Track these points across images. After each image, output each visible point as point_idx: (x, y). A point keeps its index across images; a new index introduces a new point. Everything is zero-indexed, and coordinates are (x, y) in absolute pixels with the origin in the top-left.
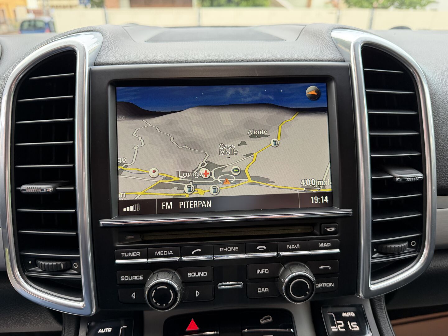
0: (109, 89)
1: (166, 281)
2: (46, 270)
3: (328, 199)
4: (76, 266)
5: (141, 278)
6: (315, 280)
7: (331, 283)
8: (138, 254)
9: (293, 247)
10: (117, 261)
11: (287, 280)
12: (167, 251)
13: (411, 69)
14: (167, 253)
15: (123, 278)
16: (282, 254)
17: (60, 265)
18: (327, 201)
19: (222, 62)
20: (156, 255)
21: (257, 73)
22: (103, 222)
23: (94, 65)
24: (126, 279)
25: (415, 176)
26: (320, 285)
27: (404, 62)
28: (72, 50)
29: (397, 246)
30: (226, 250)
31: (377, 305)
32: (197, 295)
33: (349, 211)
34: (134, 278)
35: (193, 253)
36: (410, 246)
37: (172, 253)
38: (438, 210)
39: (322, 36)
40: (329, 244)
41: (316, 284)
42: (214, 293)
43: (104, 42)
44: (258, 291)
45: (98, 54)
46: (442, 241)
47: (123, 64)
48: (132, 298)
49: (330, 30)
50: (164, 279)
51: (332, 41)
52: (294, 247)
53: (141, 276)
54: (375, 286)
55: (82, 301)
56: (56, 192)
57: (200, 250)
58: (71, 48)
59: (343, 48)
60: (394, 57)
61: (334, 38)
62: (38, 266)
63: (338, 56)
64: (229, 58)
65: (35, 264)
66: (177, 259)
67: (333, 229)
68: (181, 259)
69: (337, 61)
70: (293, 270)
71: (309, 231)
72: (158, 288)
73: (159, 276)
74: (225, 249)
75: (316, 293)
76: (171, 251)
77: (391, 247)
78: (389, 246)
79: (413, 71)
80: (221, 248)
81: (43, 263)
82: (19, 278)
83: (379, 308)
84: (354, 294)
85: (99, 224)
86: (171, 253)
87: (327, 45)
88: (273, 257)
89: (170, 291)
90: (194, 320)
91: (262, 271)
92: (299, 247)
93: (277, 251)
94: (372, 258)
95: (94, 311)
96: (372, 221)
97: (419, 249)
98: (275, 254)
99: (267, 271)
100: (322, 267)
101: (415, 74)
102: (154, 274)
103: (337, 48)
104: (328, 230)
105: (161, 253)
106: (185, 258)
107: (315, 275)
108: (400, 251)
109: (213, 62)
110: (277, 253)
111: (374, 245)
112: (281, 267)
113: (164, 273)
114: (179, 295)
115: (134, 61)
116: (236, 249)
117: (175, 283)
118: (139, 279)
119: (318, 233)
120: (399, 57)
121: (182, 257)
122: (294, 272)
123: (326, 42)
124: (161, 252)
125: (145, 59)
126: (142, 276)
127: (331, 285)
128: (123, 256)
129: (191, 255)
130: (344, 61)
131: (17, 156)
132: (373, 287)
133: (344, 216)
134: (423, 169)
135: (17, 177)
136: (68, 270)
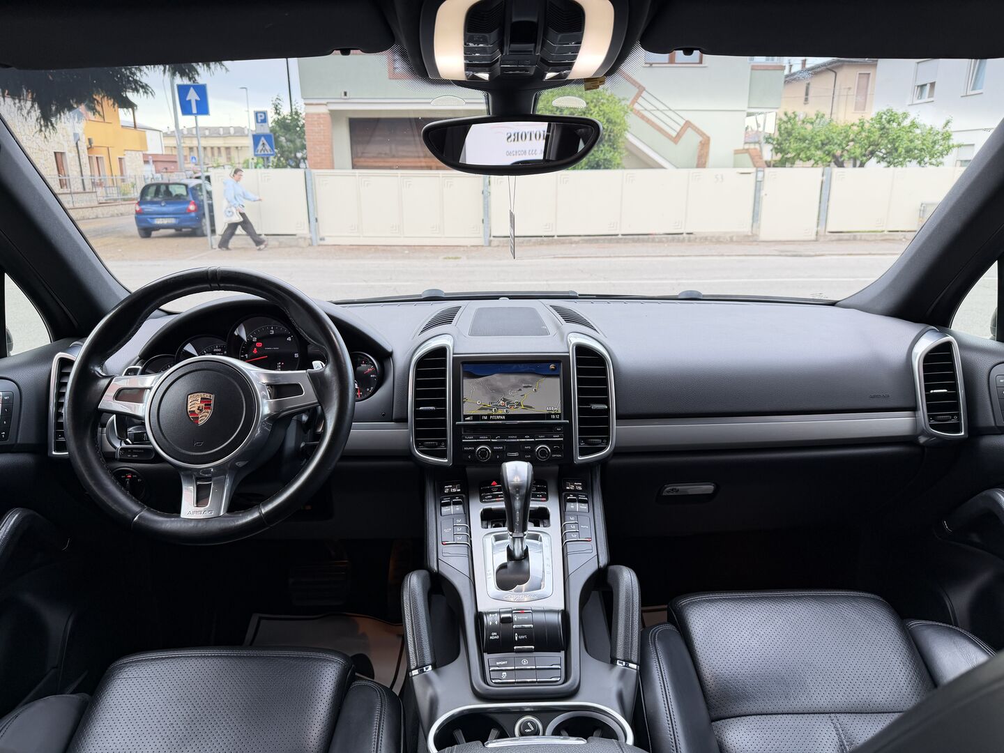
0: (462, 365)
2: (429, 446)
3: (559, 415)
4: (445, 444)
8: (472, 437)
9: (542, 436)
10: (463, 441)
15: (465, 448)
17: (437, 443)
20: (479, 438)
22: (457, 423)
23: (454, 354)
25: (603, 407)
26: (554, 455)
30: (510, 437)
32: (498, 458)
34: (470, 447)
36: (601, 441)
40: (558, 436)
43: (454, 341)
45: (455, 348)
47: (466, 354)
49: (568, 334)
53: (473, 447)
55: (447, 459)
56: (436, 410)
58: (444, 345)
61: (567, 339)
65: (424, 444)
69: (563, 353)
71: (549, 430)
72: (482, 450)
81: (427, 443)
82: (416, 450)
86: (486, 437)
93: (534, 439)
94: (580, 445)
95: (452, 463)
96: (579, 427)
97: (607, 443)
100: (555, 446)
104: (558, 429)
108: (596, 443)
111: (581, 439)
116: (517, 437)
119: (554, 431)
121: (492, 440)
124: (482, 437)
127: (560, 456)
128: (466, 438)
130: (567, 353)
131: (417, 394)
132: (581, 458)
133: (567, 423)
134: (608, 405)
135: (417, 404)
136: (439, 445)
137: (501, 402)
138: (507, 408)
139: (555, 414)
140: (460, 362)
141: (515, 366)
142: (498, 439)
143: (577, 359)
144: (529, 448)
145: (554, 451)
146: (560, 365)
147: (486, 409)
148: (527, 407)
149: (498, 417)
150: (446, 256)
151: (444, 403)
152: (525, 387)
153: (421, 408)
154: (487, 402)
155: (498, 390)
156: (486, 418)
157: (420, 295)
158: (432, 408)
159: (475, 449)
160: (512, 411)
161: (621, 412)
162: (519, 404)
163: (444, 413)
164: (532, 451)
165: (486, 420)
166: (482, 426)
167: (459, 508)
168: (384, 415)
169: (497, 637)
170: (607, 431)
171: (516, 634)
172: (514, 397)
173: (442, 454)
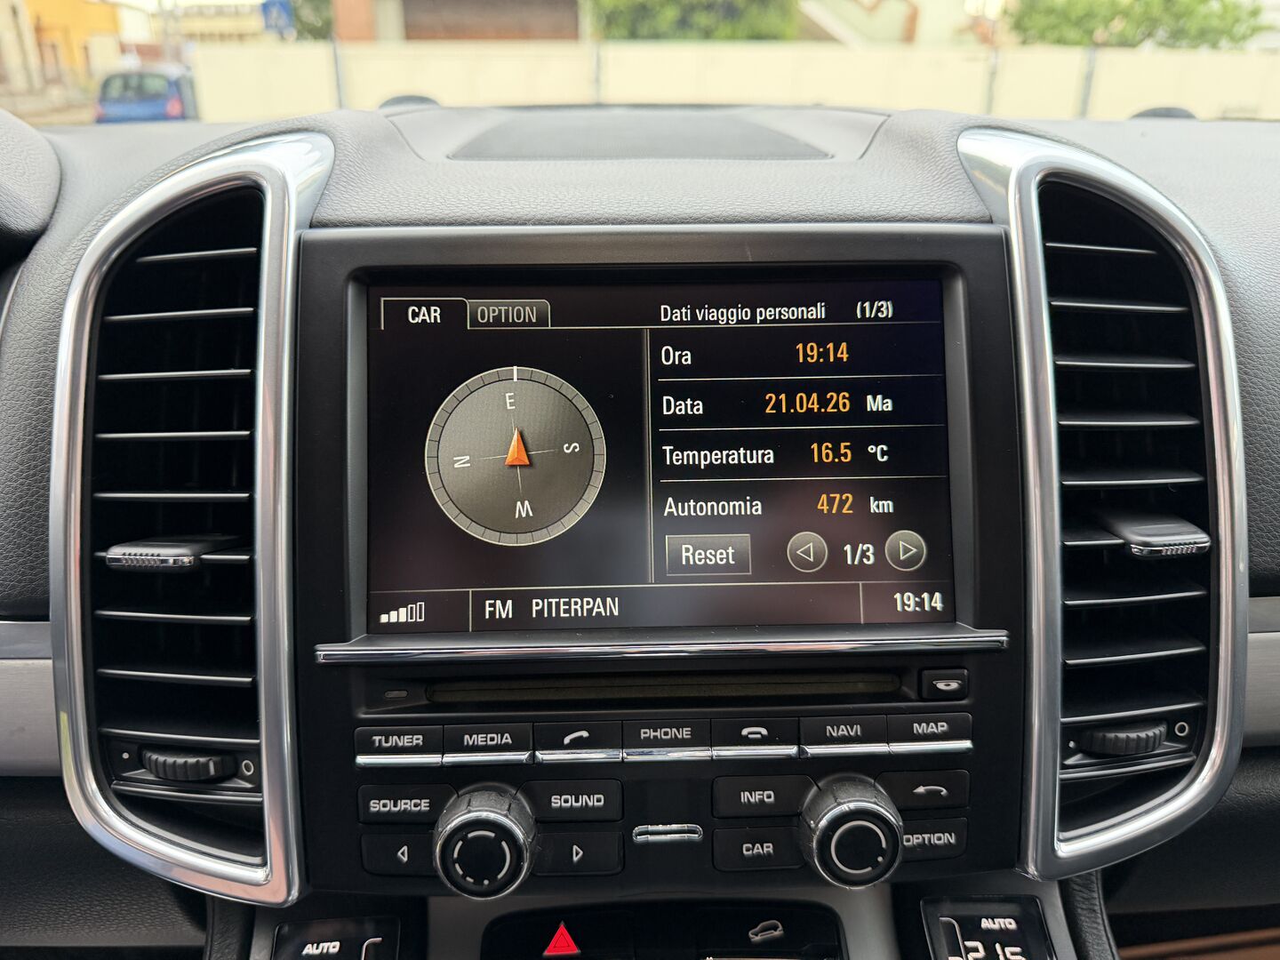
0: (351, 292)
1: (492, 816)
2: (168, 777)
3: (944, 601)
4: (249, 771)
5: (424, 805)
6: (901, 824)
7: (947, 834)
8: (418, 740)
9: (843, 731)
10: (362, 760)
11: (823, 823)
12: (495, 735)
13: (1179, 244)
14: (497, 739)
15: (376, 806)
16: (813, 750)
17: (206, 765)
18: (939, 606)
19: (654, 222)
20: (466, 743)
21: (749, 253)
22: (325, 651)
23: (312, 226)
24: (382, 809)
25: (1187, 542)
26: (915, 840)
27: (1162, 226)
28: (253, 184)
29: (1133, 735)
30: (657, 736)
31: (1078, 899)
32: (575, 859)
33: (1001, 636)
34: (405, 805)
35: (567, 740)
36: (1171, 736)
37: (510, 741)
38: (1251, 636)
39: (931, 149)
40: (943, 726)
41: (905, 837)
42: (622, 854)
43: (337, 162)
44: (745, 852)
45: (323, 194)
46: (1263, 723)
47: (387, 225)
48: (400, 861)
49: (955, 133)
50: (486, 811)
51: (958, 163)
52: (847, 734)
53: (423, 801)
54: (1070, 847)
55: (264, 864)
56: (200, 567)
57: (585, 734)
58: (251, 179)
59: (990, 183)
60: (1133, 211)
61: (964, 154)
62: (148, 767)
63: (973, 208)
64: (675, 212)
65: (139, 762)
66: (523, 756)
67: (954, 685)
68: (533, 756)
69: (970, 221)
70: (842, 796)
71: (889, 688)
72: (470, 835)
73: (473, 803)
74: (655, 734)
75: (905, 862)
76: (507, 735)
77: (1116, 736)
78: (1112, 735)
79: (1183, 249)
80: (642, 731)
81: (161, 759)
82: (95, 797)
83: (1086, 909)
84: (1013, 866)
85: (314, 657)
86: (507, 739)
87: (944, 175)
88: (788, 760)
89: (504, 844)
90: (568, 928)
91: (756, 797)
92: (859, 733)
93: (799, 744)
94: (1064, 767)
95: (295, 893)
96: (1065, 665)
97: (1198, 744)
98: (792, 750)
99: (769, 797)
100: (921, 790)
101: (1189, 259)
102: (458, 797)
103: (972, 182)
104: (941, 686)
105: (479, 739)
106: (544, 756)
107: (902, 811)
108: (1143, 750)
109: (630, 222)
110: (799, 747)
111: (1069, 732)
112: (807, 788)
113: (486, 795)
114: (527, 855)
115: (419, 217)
116: (685, 733)
117: (514, 823)
118: (418, 808)
119: (913, 695)
120: (1144, 212)
121: (537, 753)
122: (842, 801)
123: (943, 167)
124: (480, 736)
125: (446, 212)
126: (428, 801)
127: (947, 838)
128: (377, 744)
129: (562, 747)
130: (990, 221)
131: (101, 466)
132: (1068, 845)
134: (1208, 523)
135: (101, 525)
140: (343, 271)
142: (578, 744)
143: (1048, 253)
145: (917, 814)
146: (947, 291)
153: (118, 553)
156: (505, 615)
159: (437, 808)
163: (239, 586)
170: (1200, 676)
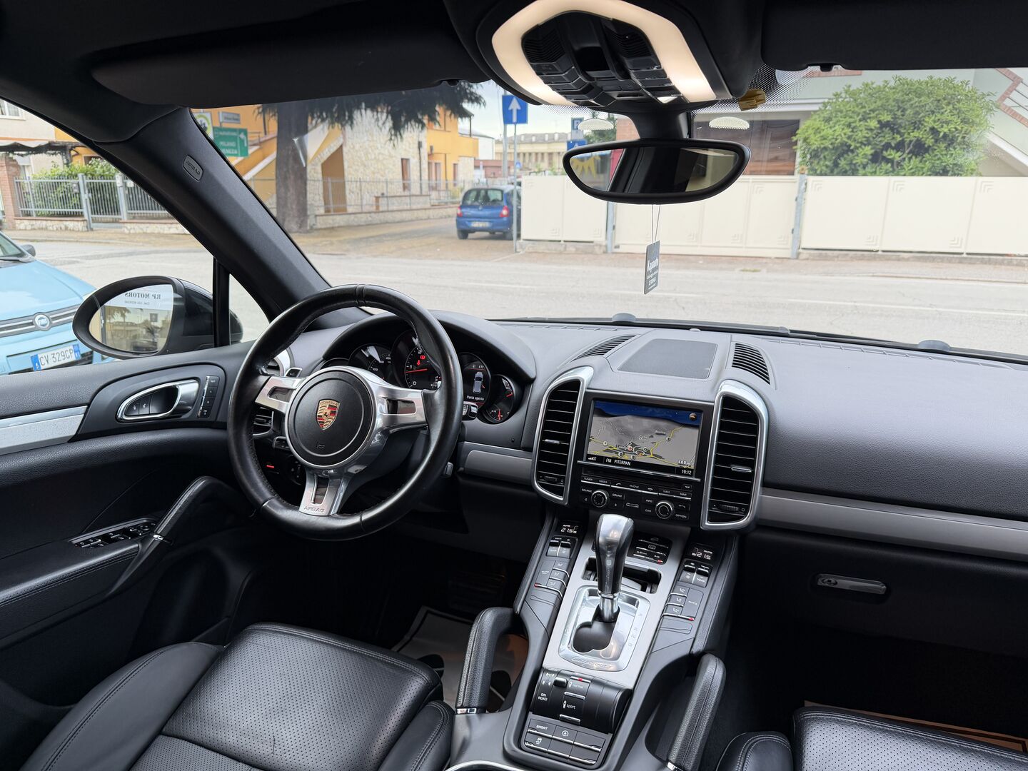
0: (593, 402)
2: (548, 481)
3: (692, 472)
4: (563, 481)
8: (592, 480)
10: (582, 481)
11: (658, 505)
12: (605, 481)
16: (660, 494)
17: (556, 480)
22: (579, 461)
23: (587, 389)
24: (584, 490)
25: (746, 471)
29: (730, 507)
33: (699, 480)
34: (587, 490)
36: (738, 509)
43: (594, 374)
45: (591, 382)
47: (601, 390)
52: (667, 492)
53: (591, 489)
55: (562, 497)
56: (560, 445)
58: (579, 378)
60: (745, 403)
62: (545, 479)
67: (689, 487)
72: (597, 495)
78: (725, 506)
81: (548, 478)
85: (577, 463)
88: (655, 495)
89: (603, 498)
92: (670, 493)
93: (657, 492)
94: (710, 508)
95: (567, 503)
96: (712, 488)
97: (746, 513)
100: (679, 505)
104: (686, 487)
108: (732, 510)
111: (712, 502)
116: (638, 487)
121: (612, 486)
122: (662, 501)
124: (602, 481)
128: (585, 479)
131: (546, 425)
132: (708, 524)
133: (696, 482)
134: (753, 468)
135: (544, 435)
136: (559, 482)
137: (629, 446)
138: (635, 454)
139: (687, 469)
140: (592, 398)
141: (650, 410)
142: (618, 485)
143: (721, 409)
144: (651, 501)
145: (677, 510)
146: (701, 415)
147: (611, 452)
148: (656, 456)
149: (623, 463)
150: (742, 268)
151: (568, 438)
152: (657, 434)
153: (547, 440)
154: (613, 444)
155: (627, 433)
156: (610, 461)
157: (611, 319)
158: (555, 442)
159: (593, 492)
160: (639, 459)
161: (769, 479)
162: (648, 452)
163: (566, 449)
164: (652, 506)
165: (609, 464)
166: (605, 470)
167: (566, 551)
168: (513, 441)
169: (546, 699)
170: (747, 499)
171: (565, 702)
172: (644, 443)
173: (559, 492)
